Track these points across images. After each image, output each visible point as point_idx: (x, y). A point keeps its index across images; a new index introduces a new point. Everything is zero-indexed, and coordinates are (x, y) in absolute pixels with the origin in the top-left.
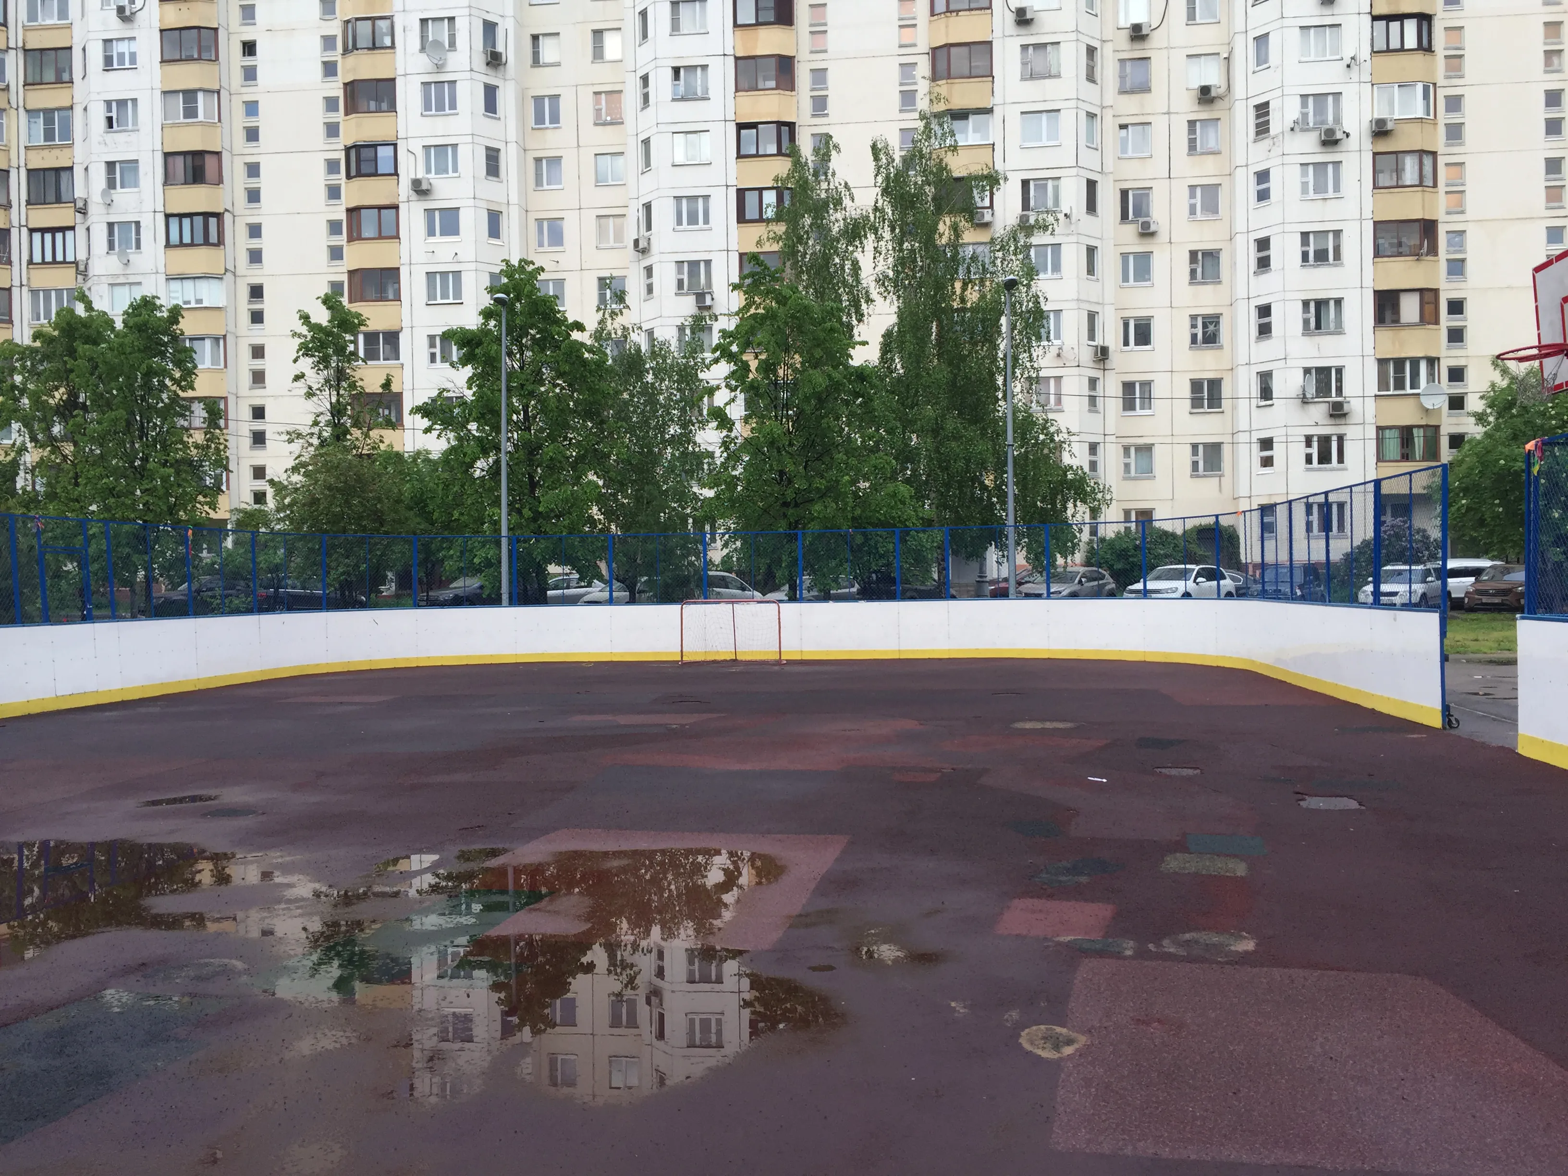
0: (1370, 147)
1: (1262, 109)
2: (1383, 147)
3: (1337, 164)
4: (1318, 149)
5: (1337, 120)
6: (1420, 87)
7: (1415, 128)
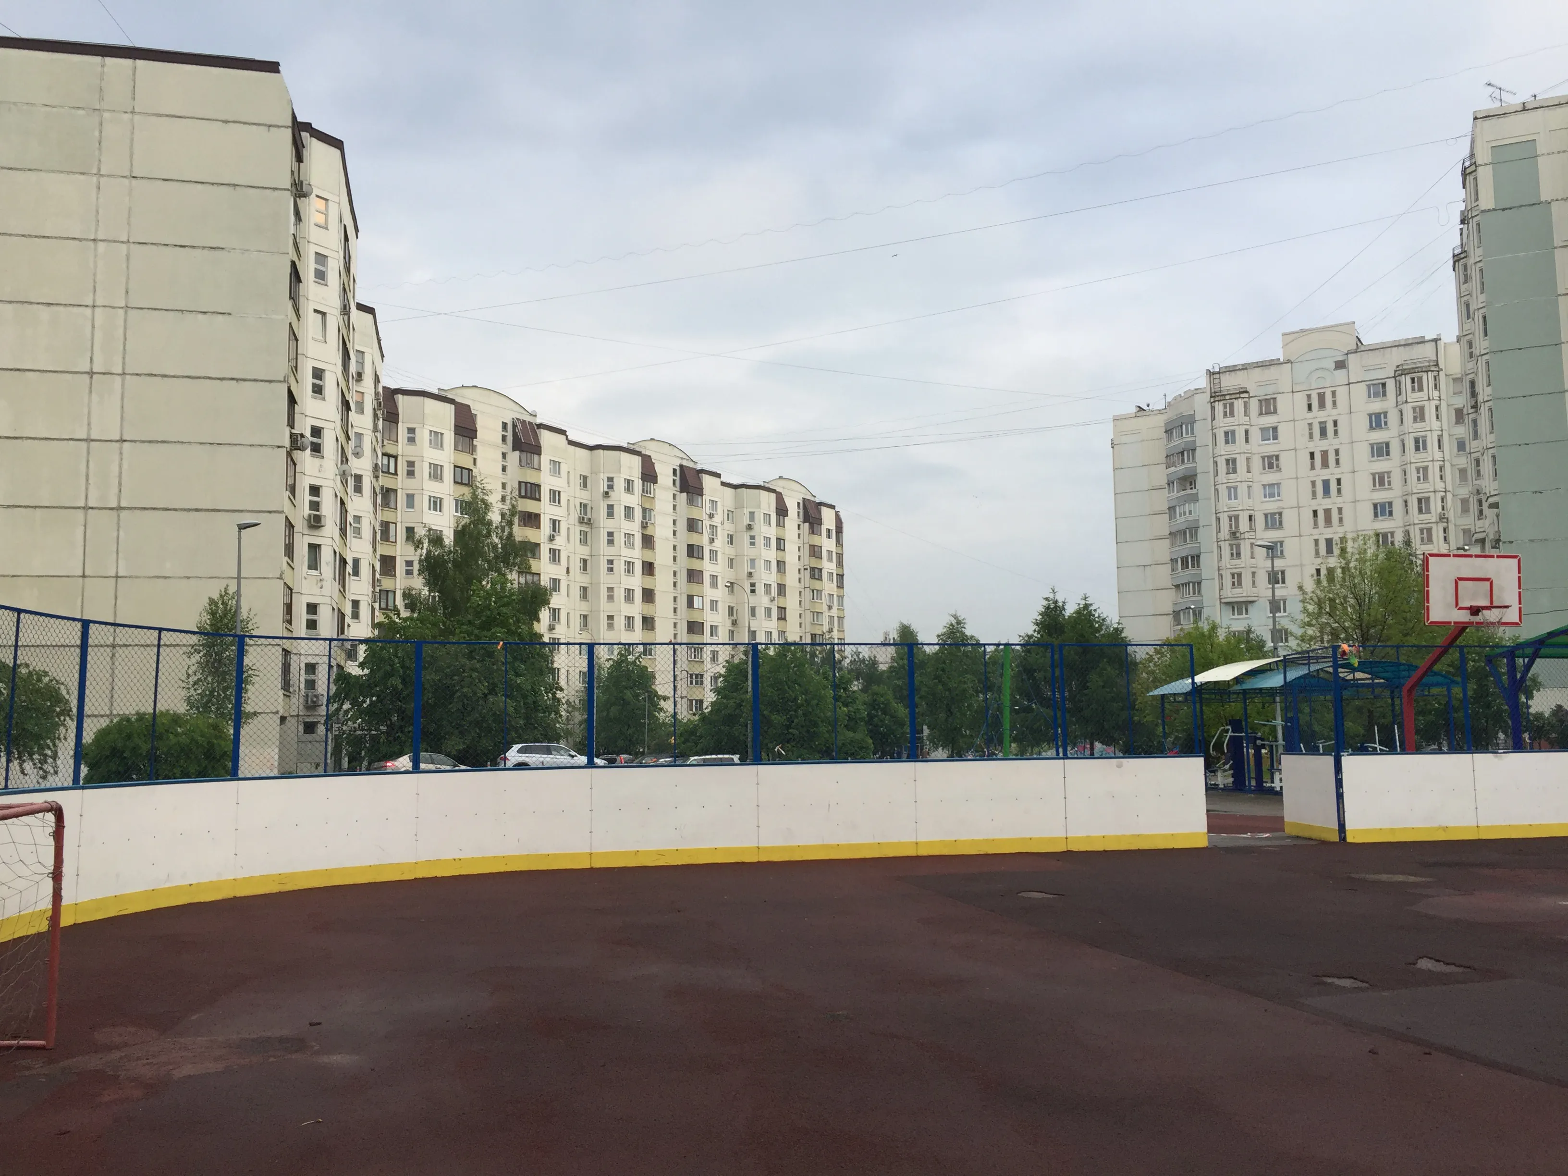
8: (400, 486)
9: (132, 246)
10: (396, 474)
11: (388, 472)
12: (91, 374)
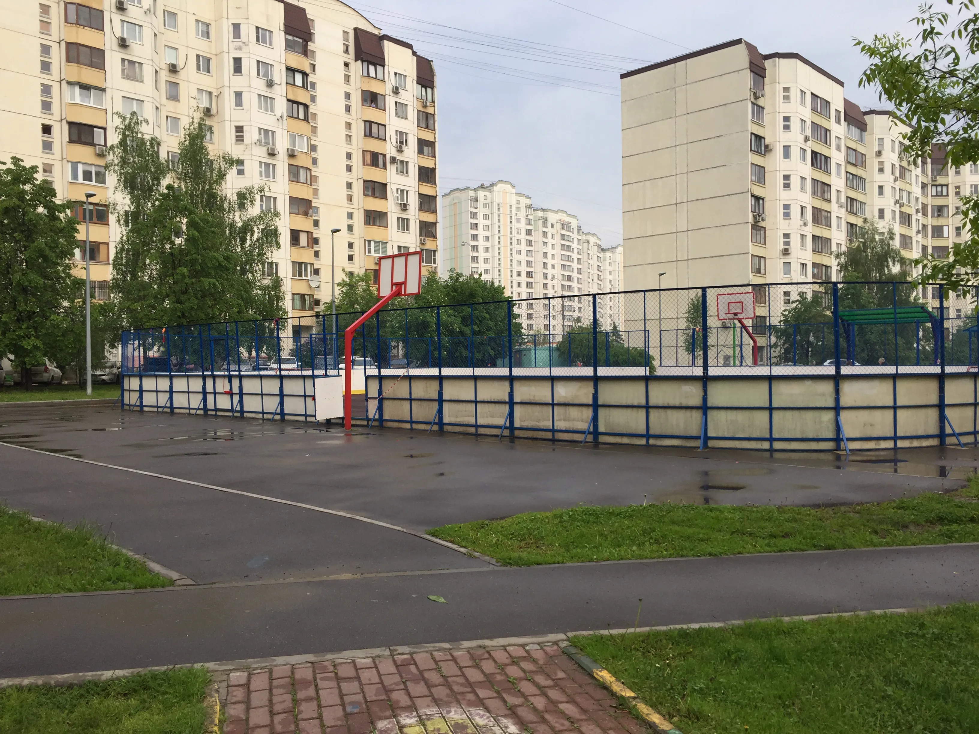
0: (287, 160)
1: (239, 129)
2: (293, 162)
3: (274, 165)
4: (266, 156)
5: (273, 144)
6: (305, 138)
7: (304, 156)
8: (950, 202)
9: (689, 145)
10: (948, 195)
11: (942, 195)
12: (676, 204)
